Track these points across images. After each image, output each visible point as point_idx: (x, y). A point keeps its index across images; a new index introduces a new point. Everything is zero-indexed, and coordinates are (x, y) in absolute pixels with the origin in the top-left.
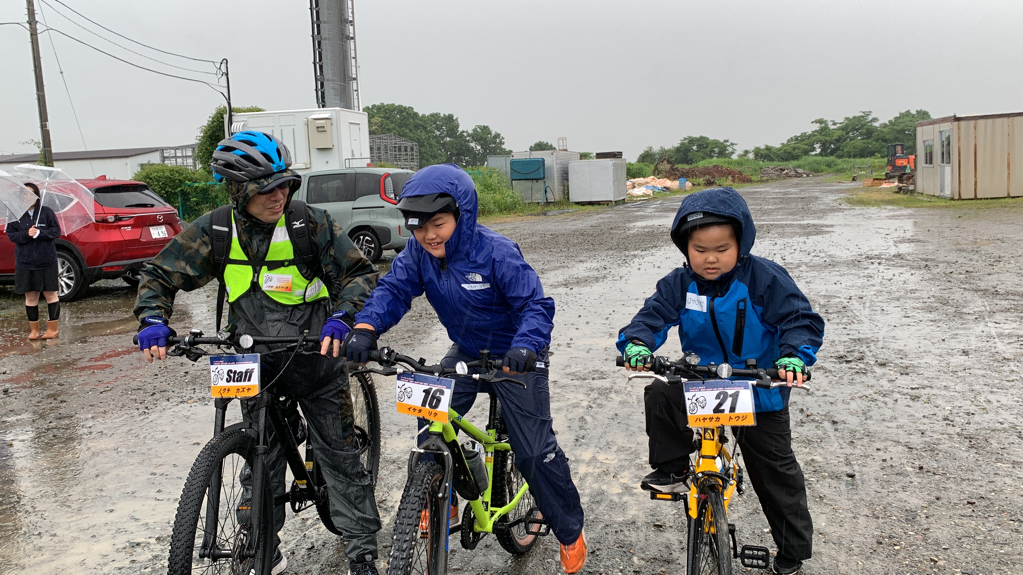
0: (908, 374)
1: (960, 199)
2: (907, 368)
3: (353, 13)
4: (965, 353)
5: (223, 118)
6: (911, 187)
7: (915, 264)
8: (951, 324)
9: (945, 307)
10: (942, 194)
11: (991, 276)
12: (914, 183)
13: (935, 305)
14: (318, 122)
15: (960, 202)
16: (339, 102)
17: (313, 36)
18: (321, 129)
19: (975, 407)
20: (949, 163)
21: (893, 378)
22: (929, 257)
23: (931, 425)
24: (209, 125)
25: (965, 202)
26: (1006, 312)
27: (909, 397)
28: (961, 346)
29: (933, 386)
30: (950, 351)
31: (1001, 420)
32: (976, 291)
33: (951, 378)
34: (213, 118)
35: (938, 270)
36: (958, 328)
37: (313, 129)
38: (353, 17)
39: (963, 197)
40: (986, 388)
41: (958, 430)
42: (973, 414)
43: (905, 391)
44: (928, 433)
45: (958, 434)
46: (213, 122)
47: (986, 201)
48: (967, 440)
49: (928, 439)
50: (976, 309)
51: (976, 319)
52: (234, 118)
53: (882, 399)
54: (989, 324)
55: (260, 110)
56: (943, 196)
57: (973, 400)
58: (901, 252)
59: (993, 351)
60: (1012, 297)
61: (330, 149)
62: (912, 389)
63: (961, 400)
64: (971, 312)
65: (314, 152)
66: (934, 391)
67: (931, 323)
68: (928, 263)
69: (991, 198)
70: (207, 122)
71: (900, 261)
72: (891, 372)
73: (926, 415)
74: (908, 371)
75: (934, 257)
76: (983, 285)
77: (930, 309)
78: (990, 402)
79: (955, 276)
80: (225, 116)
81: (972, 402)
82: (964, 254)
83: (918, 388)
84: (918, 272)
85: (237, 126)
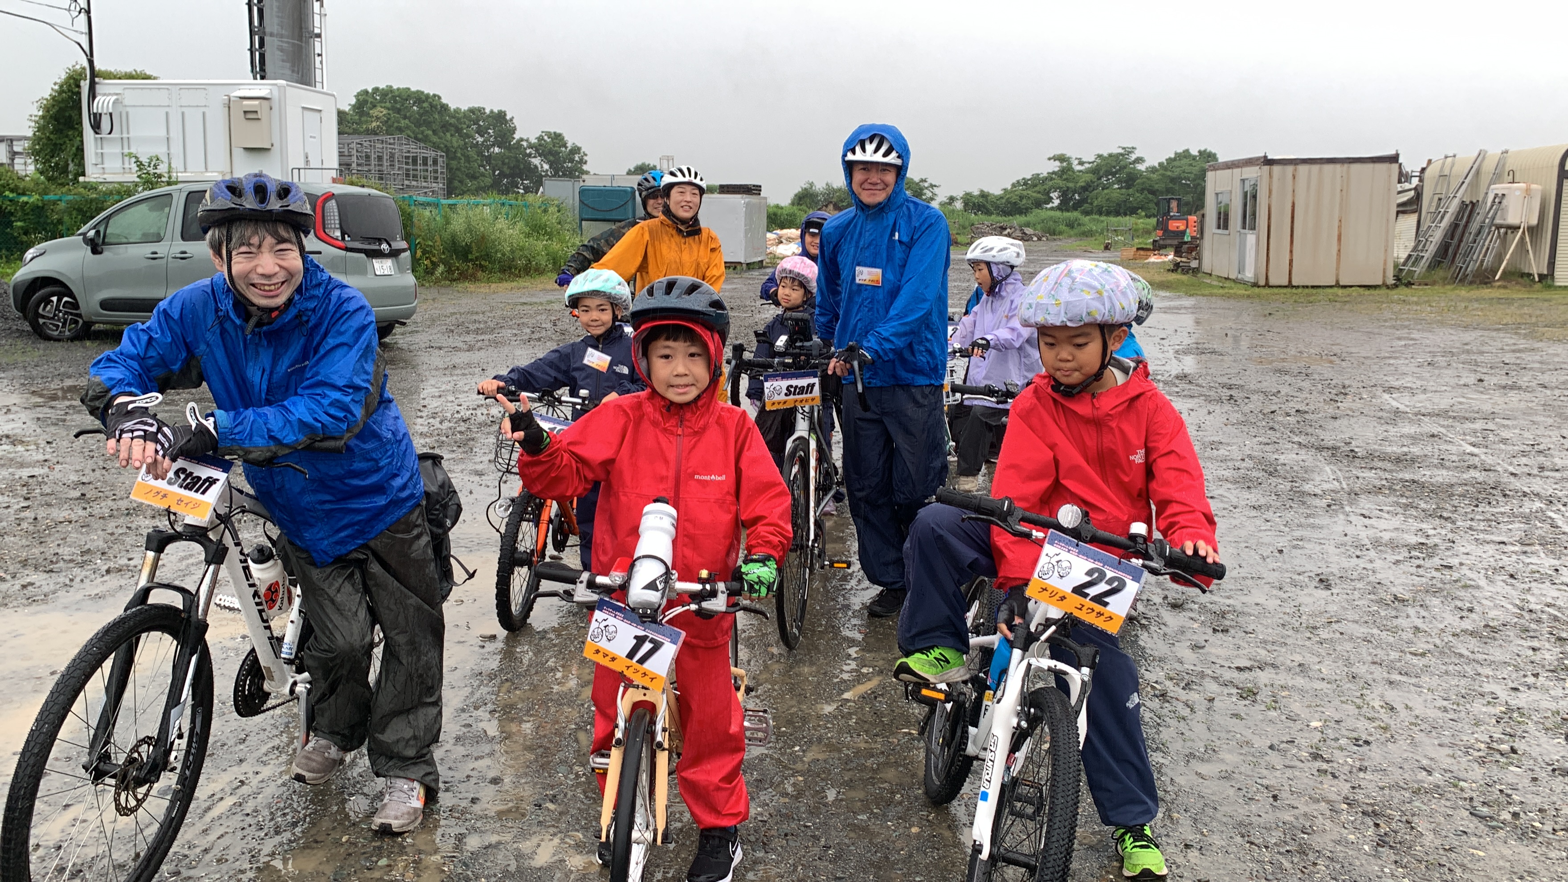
0: (1227, 631)
1: (1267, 285)
2: (1223, 614)
4: (1324, 583)
5: (79, 86)
6: (1194, 264)
7: (1212, 393)
8: (1289, 515)
9: (1273, 480)
10: (1240, 276)
11: (1338, 422)
12: (1199, 258)
13: (1255, 474)
14: (246, 102)
15: (1267, 291)
16: (288, 72)
18: (250, 115)
19: (1367, 723)
20: (1253, 228)
21: (1200, 639)
22: (1233, 381)
23: (1289, 773)
24: (53, 98)
25: (1276, 290)
26: (1376, 493)
27: (1235, 691)
28: (1313, 568)
29: (1278, 663)
30: (1296, 577)
31: (1425, 762)
32: (1320, 449)
33: (1307, 643)
34: (61, 86)
35: (1251, 406)
36: (1300, 525)
37: (237, 114)
39: (1272, 283)
40: (1379, 673)
41: (1346, 788)
42: (1367, 743)
43: (1228, 675)
44: (1283, 795)
45: (1347, 801)
46: (61, 92)
47: (1306, 291)
48: (1369, 821)
49: (1287, 816)
50: (1326, 486)
51: (1329, 506)
52: (99, 89)
53: (1183, 695)
54: (1353, 518)
55: (148, 77)
56: (1242, 280)
57: (1358, 701)
58: (1187, 370)
59: (1372, 579)
60: (1380, 464)
61: (266, 150)
62: (1239, 669)
63: (1336, 702)
64: (1319, 492)
65: (238, 153)
66: (1282, 678)
67: (1254, 513)
68: (1232, 392)
69: (1313, 287)
70: (49, 92)
71: (1187, 387)
72: (1196, 625)
73: (1275, 742)
74: (1227, 623)
75: (1241, 382)
76: (1329, 438)
77: (1247, 483)
78: (1392, 709)
79: (1281, 419)
80: (82, 83)
81: (1359, 707)
82: (1287, 377)
83: (1250, 669)
84: (1217, 408)
85: (103, 103)
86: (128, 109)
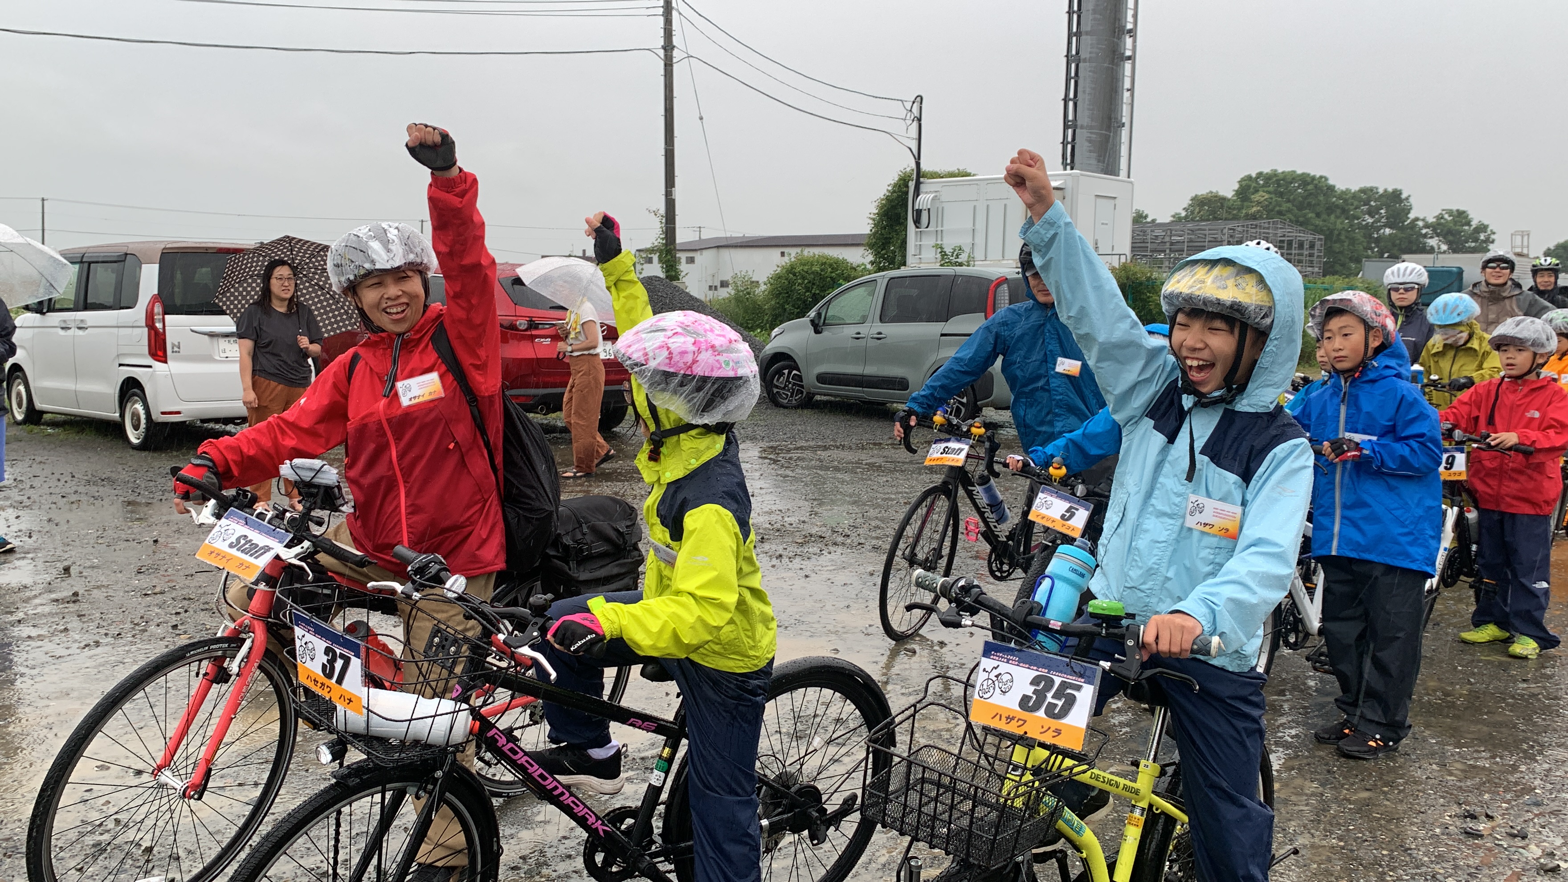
3: (1135, 16)
17: (1067, 56)
24: (887, 197)
34: (894, 187)
38: (1135, 23)
52: (923, 188)
70: (885, 192)
80: (910, 183)
85: (924, 200)
86: (944, 205)
